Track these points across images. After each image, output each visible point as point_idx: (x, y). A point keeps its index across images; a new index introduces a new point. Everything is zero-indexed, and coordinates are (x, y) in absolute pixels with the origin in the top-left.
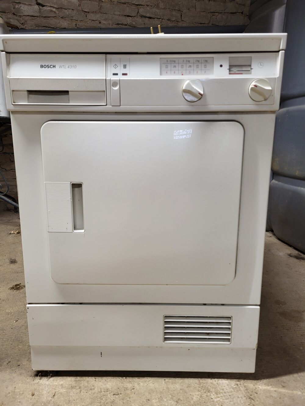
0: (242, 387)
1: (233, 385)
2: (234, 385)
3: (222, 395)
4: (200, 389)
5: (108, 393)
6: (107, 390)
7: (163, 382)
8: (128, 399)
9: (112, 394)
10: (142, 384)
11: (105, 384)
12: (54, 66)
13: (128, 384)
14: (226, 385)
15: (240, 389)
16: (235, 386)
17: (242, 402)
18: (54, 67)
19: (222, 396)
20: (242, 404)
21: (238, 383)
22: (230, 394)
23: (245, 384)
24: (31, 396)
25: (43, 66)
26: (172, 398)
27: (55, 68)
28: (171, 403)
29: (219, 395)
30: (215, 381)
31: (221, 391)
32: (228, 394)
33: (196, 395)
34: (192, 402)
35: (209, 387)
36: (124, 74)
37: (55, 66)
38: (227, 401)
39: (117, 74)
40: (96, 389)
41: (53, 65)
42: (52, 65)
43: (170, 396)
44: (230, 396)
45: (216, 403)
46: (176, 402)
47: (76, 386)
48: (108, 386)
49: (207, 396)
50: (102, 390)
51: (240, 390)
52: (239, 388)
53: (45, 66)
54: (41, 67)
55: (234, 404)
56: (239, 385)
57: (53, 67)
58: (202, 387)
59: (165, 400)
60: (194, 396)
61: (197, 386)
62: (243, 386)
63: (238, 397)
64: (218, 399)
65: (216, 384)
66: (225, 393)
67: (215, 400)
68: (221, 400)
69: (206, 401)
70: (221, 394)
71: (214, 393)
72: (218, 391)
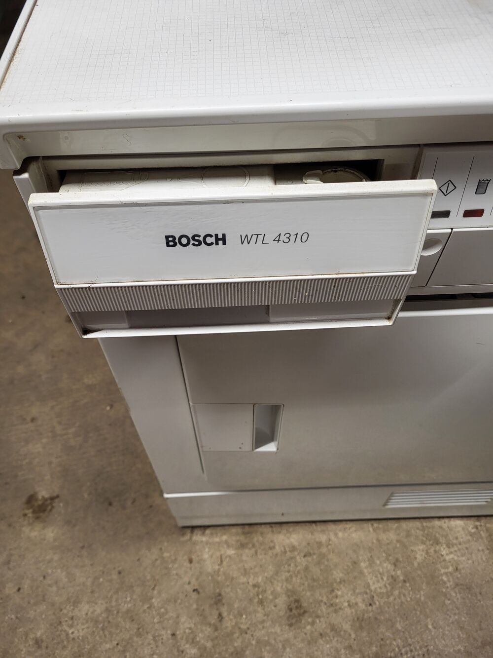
0: (483, 532)
1: (470, 529)
2: (473, 528)
3: (456, 549)
4: (424, 539)
5: (296, 553)
6: (293, 548)
7: (371, 529)
8: (326, 563)
9: (302, 554)
10: (340, 534)
11: (288, 538)
12: (220, 236)
13: (321, 536)
14: (460, 529)
15: (480, 535)
16: (473, 531)
17: (484, 559)
18: (221, 242)
19: (456, 551)
20: (484, 562)
21: (478, 523)
22: (467, 545)
23: (488, 525)
24: (189, 565)
25: (177, 241)
26: (387, 559)
27: (224, 243)
28: (387, 567)
29: (452, 550)
30: (445, 522)
31: (455, 541)
32: (464, 546)
33: (419, 550)
34: (416, 564)
35: (437, 535)
36: (468, 214)
37: (224, 235)
38: (464, 558)
39: (446, 214)
40: (277, 547)
41: (216, 235)
42: (211, 236)
43: (384, 555)
44: (467, 548)
45: (449, 564)
46: (393, 566)
47: (247, 544)
48: (292, 540)
49: (435, 551)
50: (287, 549)
51: (482, 538)
52: (479, 532)
53: (184, 241)
54: (168, 245)
55: (473, 562)
56: (479, 528)
57: (217, 244)
58: (427, 535)
59: (378, 562)
60: (417, 553)
61: (420, 533)
62: (484, 529)
63: (479, 550)
64: (451, 556)
65: (447, 529)
66: (460, 544)
67: (447, 558)
68: (456, 558)
69: (434, 561)
70: (455, 546)
71: (444, 546)
72: (450, 540)
